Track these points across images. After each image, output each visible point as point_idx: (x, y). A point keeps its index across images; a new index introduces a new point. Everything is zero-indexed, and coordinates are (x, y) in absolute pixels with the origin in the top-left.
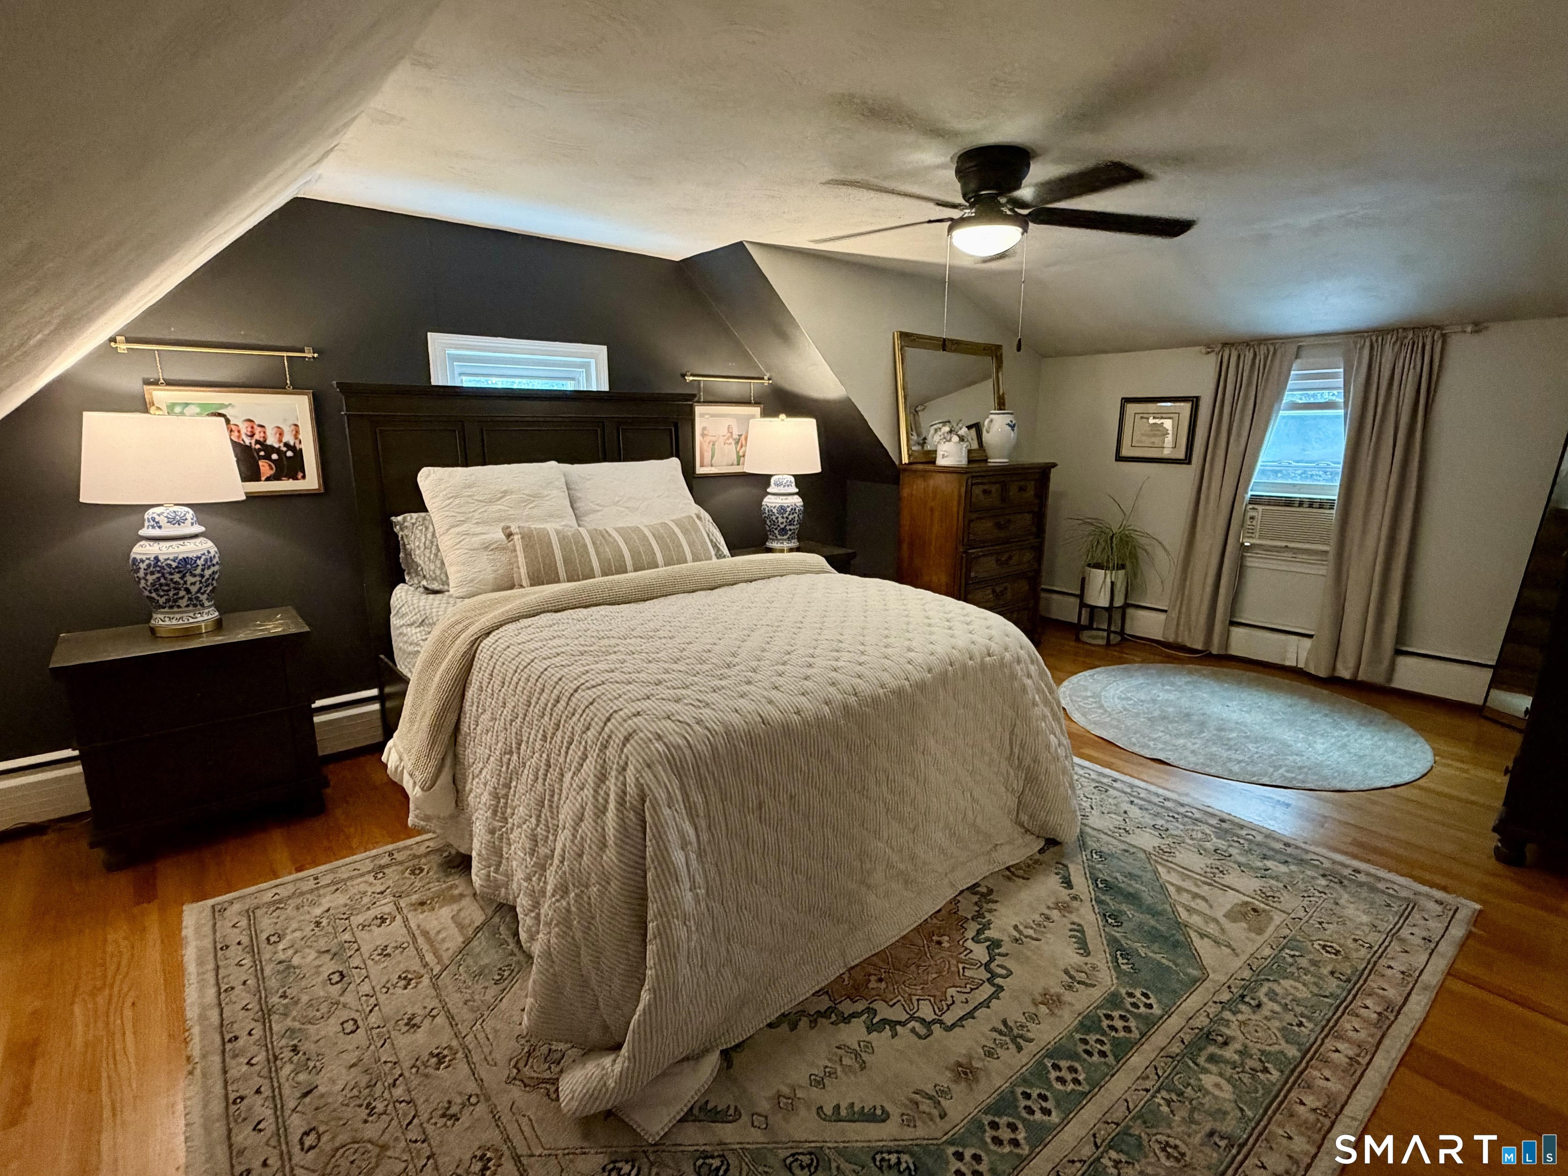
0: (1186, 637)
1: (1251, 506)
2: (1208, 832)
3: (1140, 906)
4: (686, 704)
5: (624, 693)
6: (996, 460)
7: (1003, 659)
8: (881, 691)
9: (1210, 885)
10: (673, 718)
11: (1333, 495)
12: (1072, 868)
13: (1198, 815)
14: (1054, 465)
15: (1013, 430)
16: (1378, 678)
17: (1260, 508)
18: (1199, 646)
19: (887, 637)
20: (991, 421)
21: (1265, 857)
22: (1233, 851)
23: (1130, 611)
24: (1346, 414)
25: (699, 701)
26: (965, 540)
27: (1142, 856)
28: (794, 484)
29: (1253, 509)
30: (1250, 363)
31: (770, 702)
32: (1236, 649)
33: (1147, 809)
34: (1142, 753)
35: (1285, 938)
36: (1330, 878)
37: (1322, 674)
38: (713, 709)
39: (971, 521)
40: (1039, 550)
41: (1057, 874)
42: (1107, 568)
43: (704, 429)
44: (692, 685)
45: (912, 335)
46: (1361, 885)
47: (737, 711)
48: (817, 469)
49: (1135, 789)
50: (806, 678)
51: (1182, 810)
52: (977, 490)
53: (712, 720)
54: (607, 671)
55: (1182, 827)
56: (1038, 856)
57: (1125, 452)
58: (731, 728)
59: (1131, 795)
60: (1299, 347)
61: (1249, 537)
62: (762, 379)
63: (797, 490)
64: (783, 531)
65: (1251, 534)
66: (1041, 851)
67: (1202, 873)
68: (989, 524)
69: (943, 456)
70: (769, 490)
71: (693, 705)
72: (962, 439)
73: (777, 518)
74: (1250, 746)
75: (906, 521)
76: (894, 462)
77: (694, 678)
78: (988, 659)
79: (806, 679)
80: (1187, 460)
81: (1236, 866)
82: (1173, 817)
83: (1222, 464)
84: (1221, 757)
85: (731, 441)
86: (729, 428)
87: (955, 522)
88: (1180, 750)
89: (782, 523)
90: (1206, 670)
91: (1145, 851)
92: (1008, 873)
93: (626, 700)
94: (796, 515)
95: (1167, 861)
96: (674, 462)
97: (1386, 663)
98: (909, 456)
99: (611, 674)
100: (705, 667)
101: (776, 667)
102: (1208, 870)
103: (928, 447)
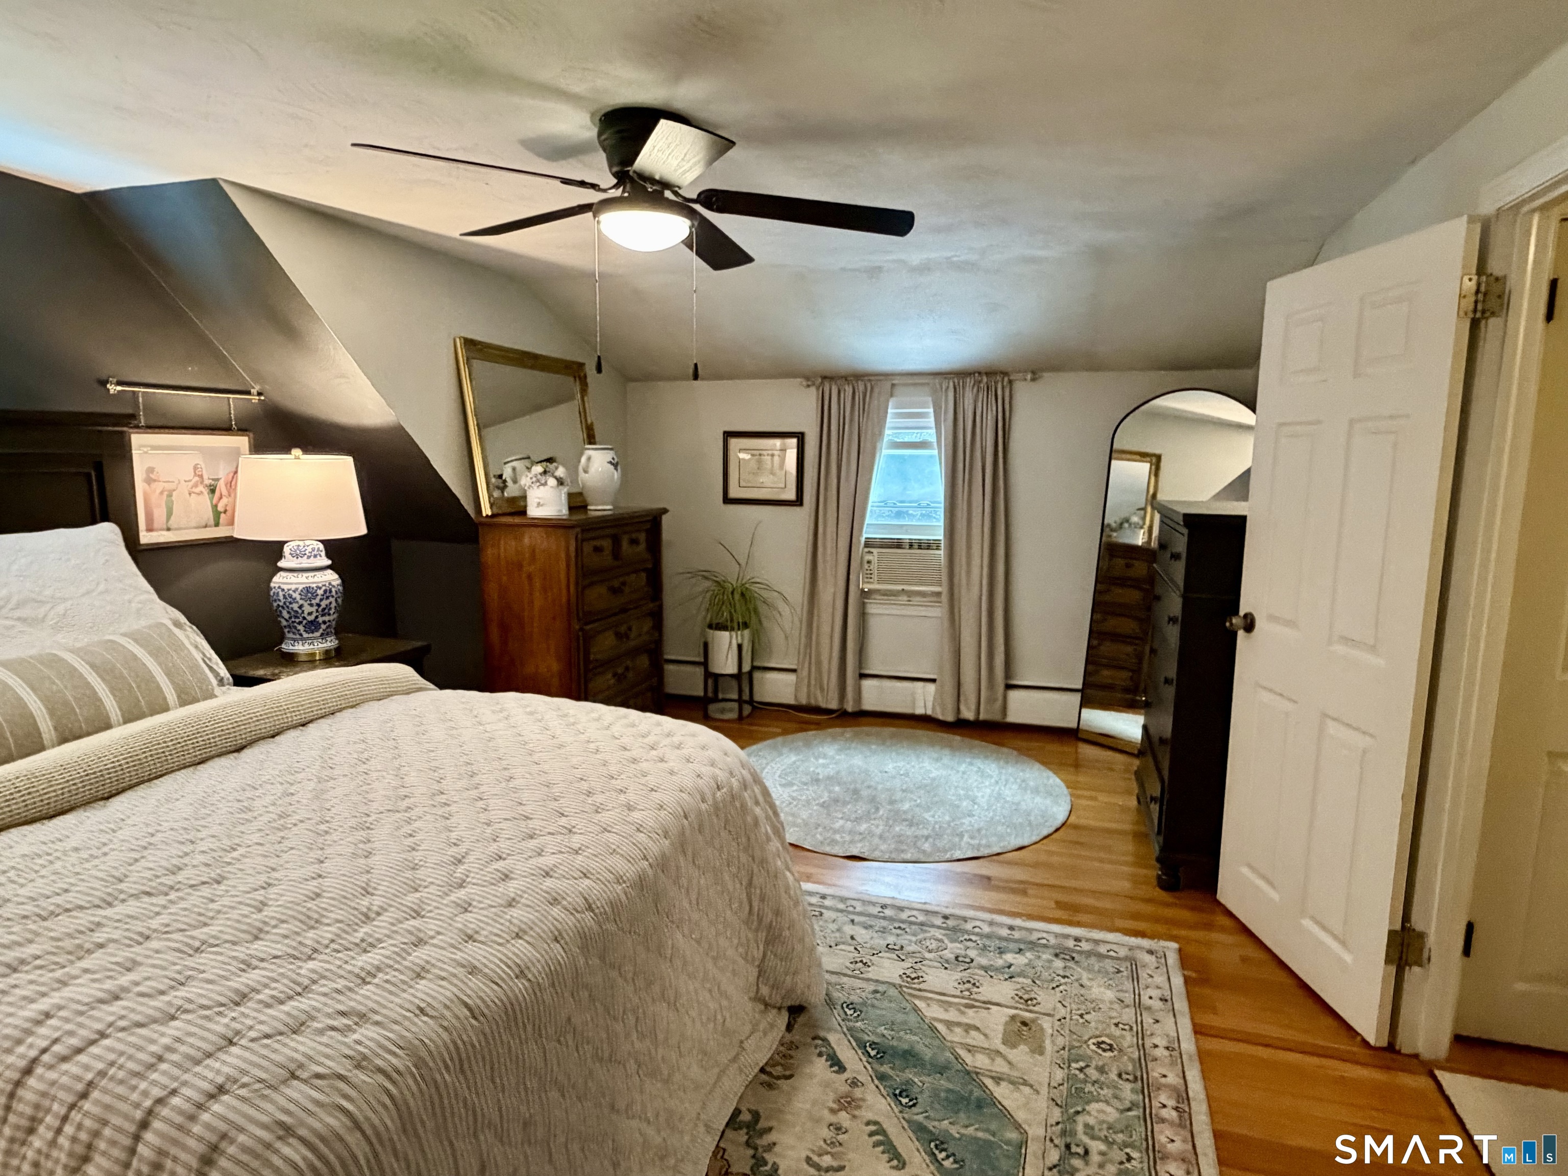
0: (820, 699)
1: (866, 550)
2: (940, 937)
3: (923, 1066)
4: (321, 1032)
5: (169, 1049)
6: (600, 508)
7: (732, 788)
8: (619, 888)
9: (973, 1007)
10: (305, 1075)
11: (939, 535)
12: (832, 1038)
13: (921, 918)
14: (665, 511)
15: (616, 469)
16: (996, 717)
17: (875, 551)
18: (833, 705)
19: (589, 794)
20: (589, 459)
21: (1001, 951)
22: (972, 953)
23: (757, 675)
24: (940, 453)
25: (343, 1014)
26: (581, 615)
27: (893, 992)
28: (323, 554)
29: (869, 552)
30: (850, 398)
31: (473, 970)
32: (869, 704)
33: (871, 926)
34: (834, 852)
35: (1064, 1048)
36: (1062, 956)
37: (950, 718)
38: (377, 1023)
39: (584, 588)
40: (657, 617)
41: (820, 1055)
42: (732, 629)
43: (150, 470)
44: (314, 982)
45: (480, 343)
46: (1089, 954)
47: (422, 1010)
48: (361, 529)
49: (849, 903)
50: (511, 903)
51: (904, 916)
52: (588, 548)
53: (381, 1046)
54: (102, 1001)
55: (914, 939)
56: (788, 1037)
57: (734, 493)
58: (424, 1053)
59: (849, 912)
60: (893, 385)
61: (868, 582)
62: (249, 393)
63: (329, 562)
64: (312, 626)
65: (869, 576)
66: (789, 1028)
67: (958, 993)
68: (602, 590)
69: (539, 505)
70: (280, 564)
71: (333, 1028)
72: (560, 482)
73: (301, 607)
74: (927, 816)
75: (492, 590)
76: (469, 515)
77: (311, 965)
78: (719, 794)
79: (510, 905)
80: (799, 501)
81: (983, 973)
82: (899, 928)
83: (835, 505)
84: (908, 837)
85: (201, 488)
86: (195, 468)
87: (564, 591)
88: (868, 838)
89: (310, 614)
90: (849, 732)
91: (894, 985)
92: (764, 1077)
93: (177, 1065)
94: (331, 599)
95: (920, 990)
96: (108, 531)
97: (1000, 698)
98: (491, 507)
99: (116, 1007)
100: (326, 933)
101: (453, 897)
102: (962, 987)
103: (511, 491)
